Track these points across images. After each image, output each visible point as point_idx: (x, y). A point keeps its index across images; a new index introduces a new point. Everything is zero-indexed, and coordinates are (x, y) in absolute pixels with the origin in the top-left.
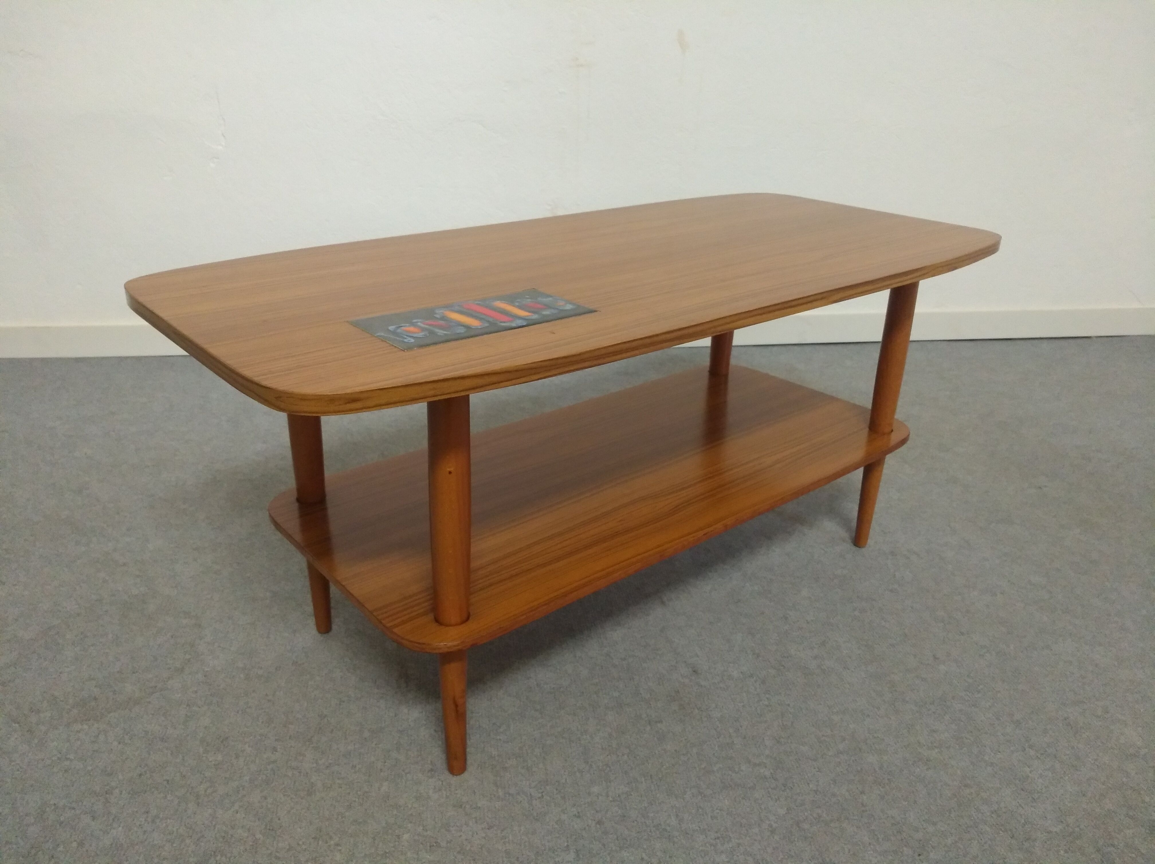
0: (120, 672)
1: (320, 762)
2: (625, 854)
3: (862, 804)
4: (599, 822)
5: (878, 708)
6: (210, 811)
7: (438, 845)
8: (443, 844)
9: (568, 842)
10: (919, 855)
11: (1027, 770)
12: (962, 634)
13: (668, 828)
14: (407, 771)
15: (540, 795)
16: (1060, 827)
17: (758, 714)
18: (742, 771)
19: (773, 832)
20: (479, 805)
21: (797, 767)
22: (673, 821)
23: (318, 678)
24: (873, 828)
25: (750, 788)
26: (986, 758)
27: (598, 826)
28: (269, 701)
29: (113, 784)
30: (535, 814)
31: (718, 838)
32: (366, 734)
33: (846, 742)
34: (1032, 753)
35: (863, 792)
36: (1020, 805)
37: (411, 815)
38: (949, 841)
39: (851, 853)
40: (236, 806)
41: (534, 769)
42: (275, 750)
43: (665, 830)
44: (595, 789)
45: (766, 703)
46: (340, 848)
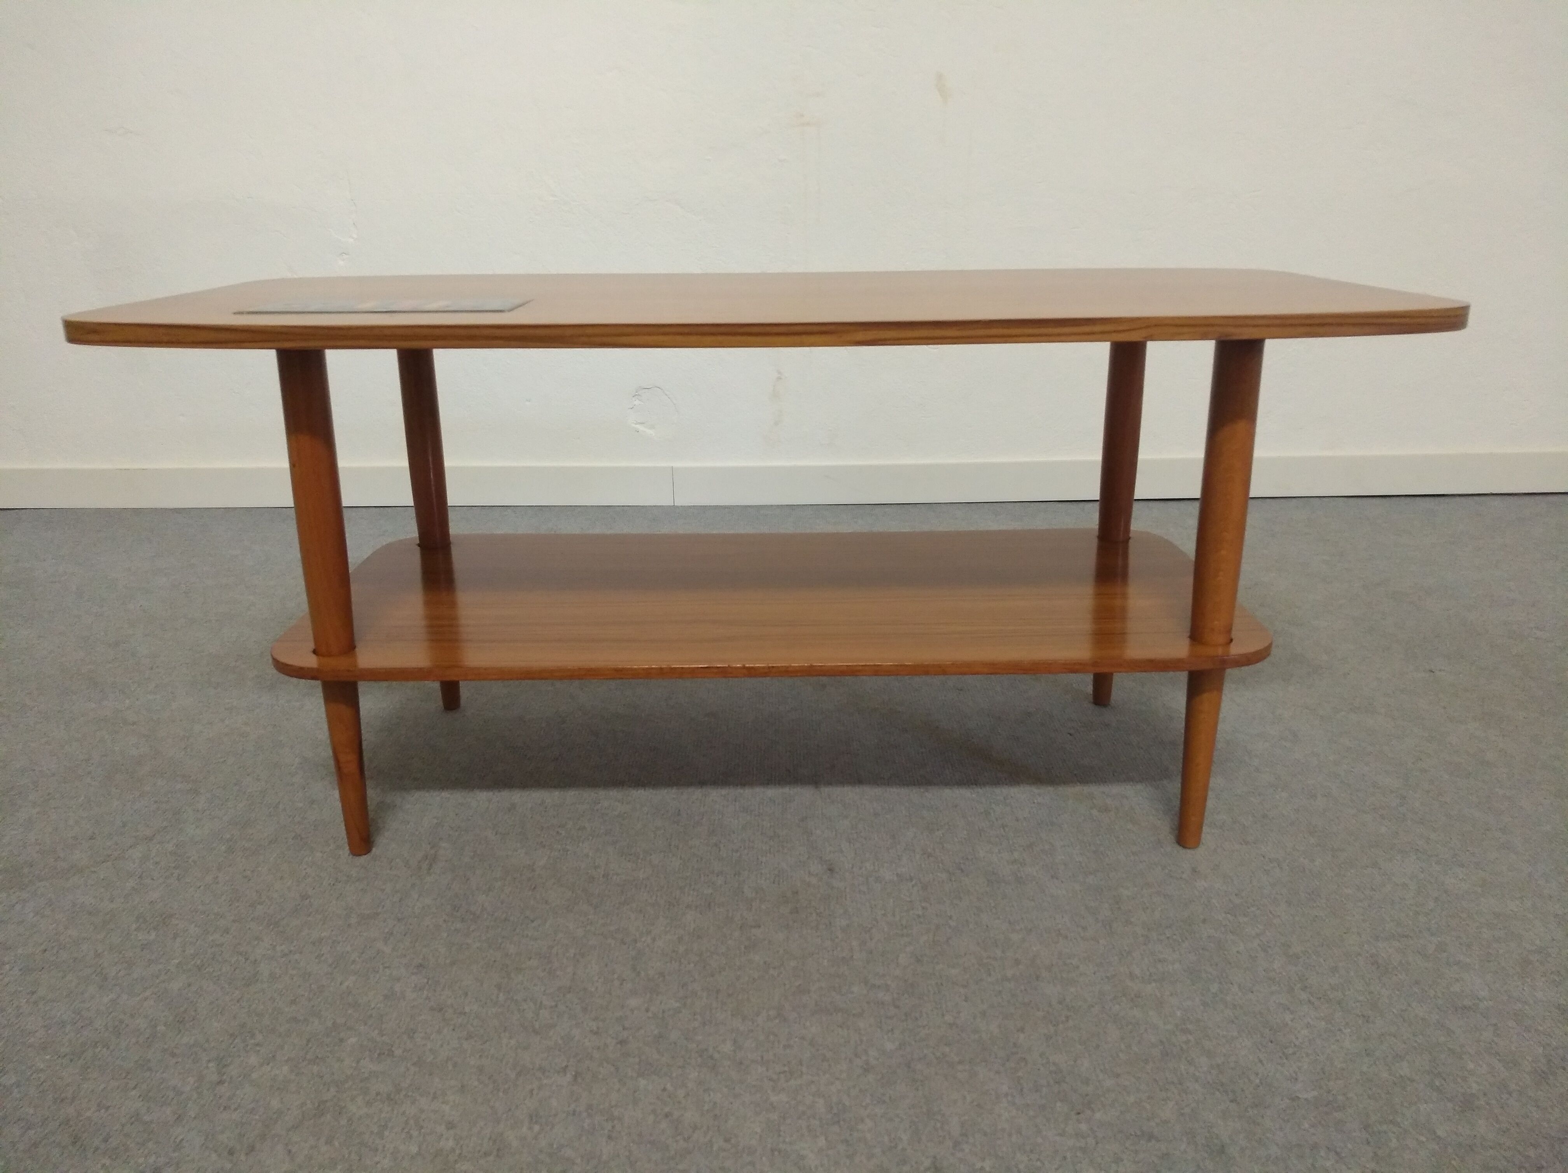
0: (75, 838)
1: (278, 948)
2: (642, 1082)
3: (1015, 1044)
4: (622, 1042)
5: (1084, 929)
6: (112, 996)
7: (391, 1053)
8: (398, 1052)
9: (568, 1061)
10: (1079, 1113)
11: (1288, 1017)
12: (1247, 843)
13: (716, 1056)
14: (387, 965)
15: (553, 1004)
16: (1315, 1093)
17: (902, 925)
18: (852, 993)
19: (867, 1069)
20: (467, 1009)
21: (934, 993)
22: (728, 1047)
23: (319, 854)
24: (1020, 1074)
25: (854, 1015)
26: (1229, 998)
27: (619, 1046)
28: (246, 877)
29: (6, 959)
30: (537, 1026)
31: (784, 1072)
32: (353, 920)
33: (1021, 967)
34: (1304, 996)
35: (1022, 1030)
36: (1261, 1061)
37: (371, 1016)
38: (1131, 1099)
39: (975, 1103)
40: (148, 993)
41: (558, 973)
42: (227, 931)
43: (711, 1057)
44: (633, 1002)
45: (920, 913)
46: (258, 1048)
